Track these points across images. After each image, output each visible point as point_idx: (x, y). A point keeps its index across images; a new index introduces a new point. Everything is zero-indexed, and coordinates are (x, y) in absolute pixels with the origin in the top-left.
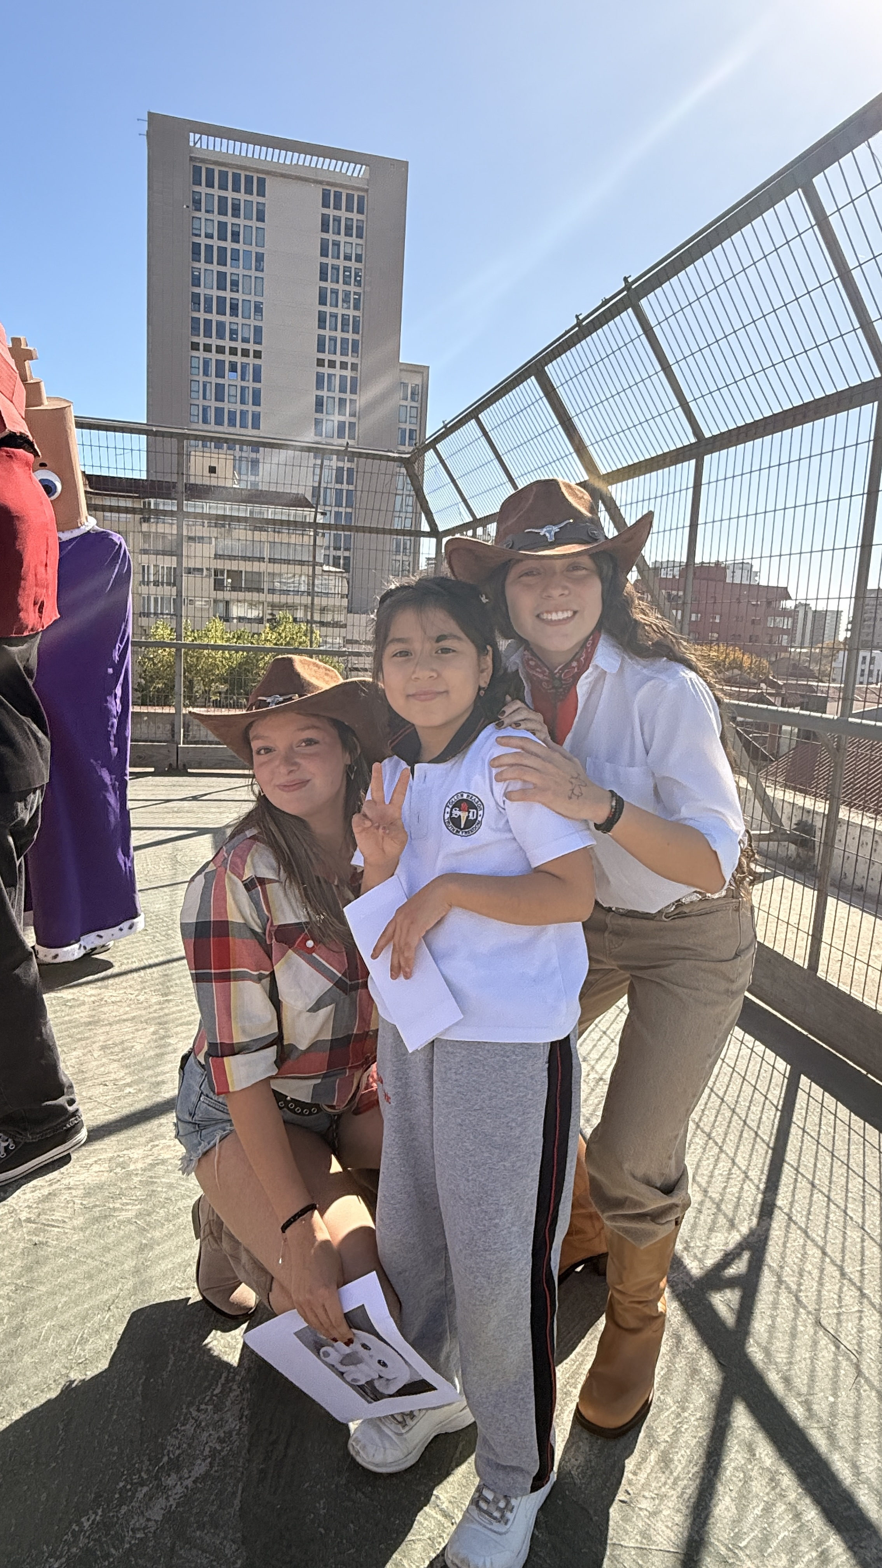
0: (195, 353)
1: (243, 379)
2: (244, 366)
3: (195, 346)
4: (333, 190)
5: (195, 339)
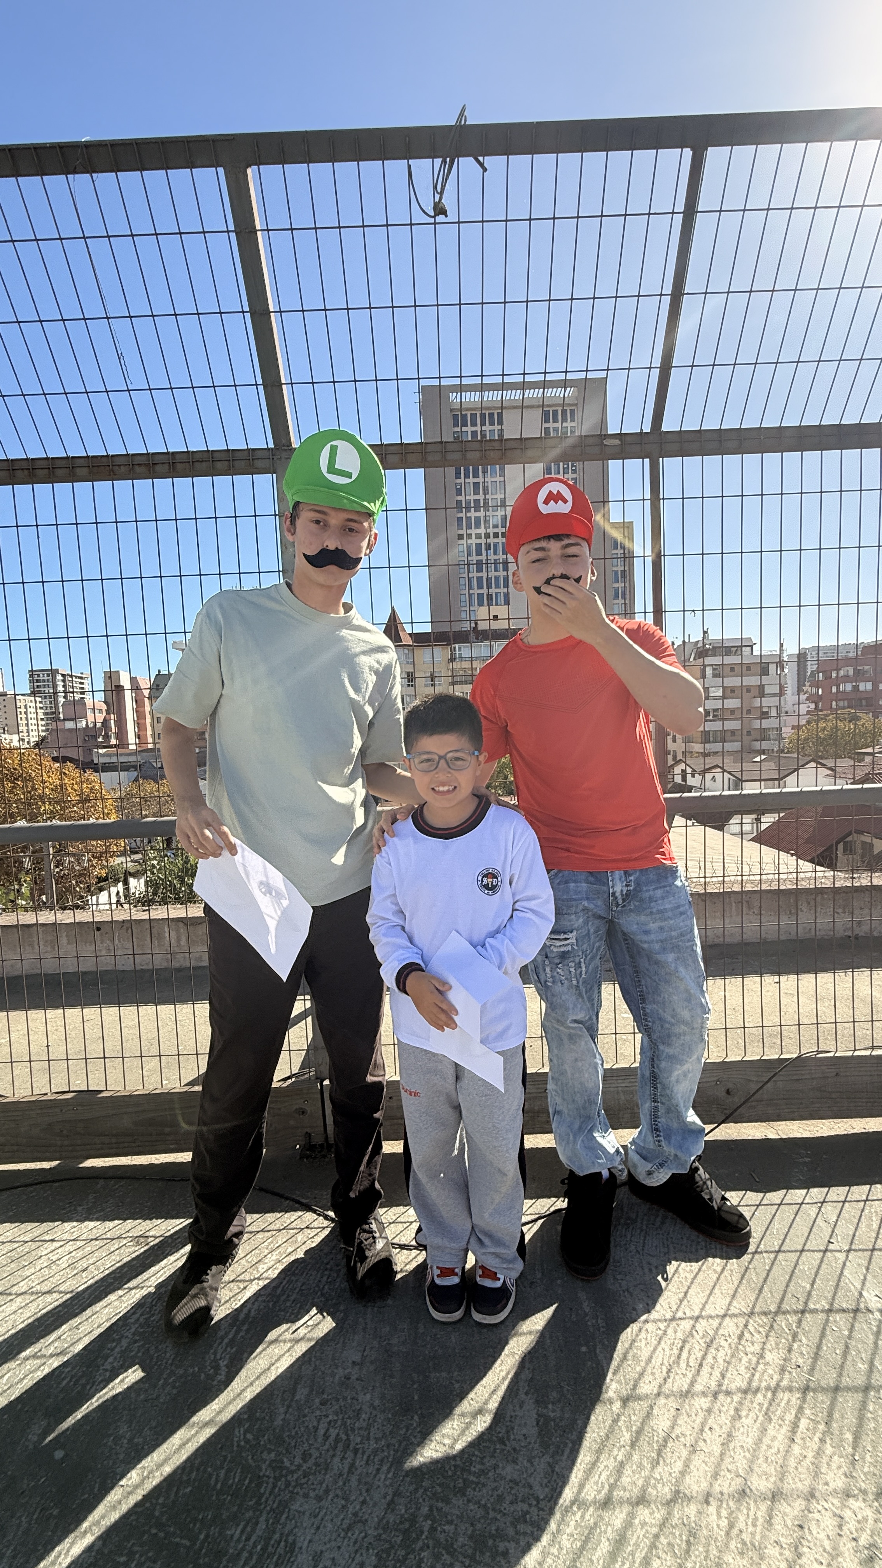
0: (461, 542)
1: (495, 553)
2: (496, 545)
3: (460, 537)
4: (551, 409)
5: (461, 532)
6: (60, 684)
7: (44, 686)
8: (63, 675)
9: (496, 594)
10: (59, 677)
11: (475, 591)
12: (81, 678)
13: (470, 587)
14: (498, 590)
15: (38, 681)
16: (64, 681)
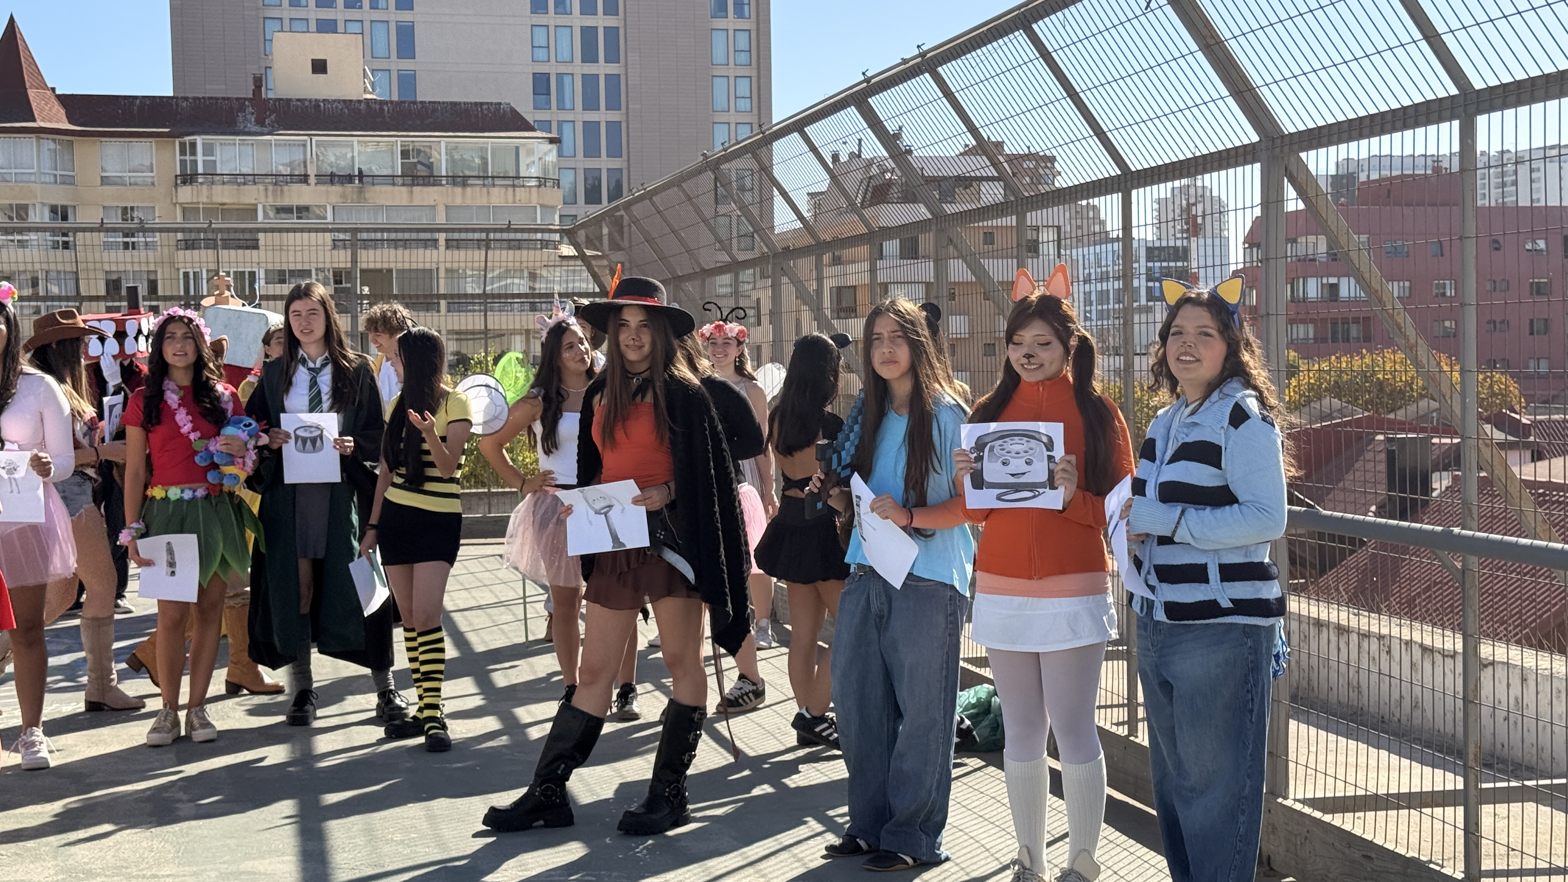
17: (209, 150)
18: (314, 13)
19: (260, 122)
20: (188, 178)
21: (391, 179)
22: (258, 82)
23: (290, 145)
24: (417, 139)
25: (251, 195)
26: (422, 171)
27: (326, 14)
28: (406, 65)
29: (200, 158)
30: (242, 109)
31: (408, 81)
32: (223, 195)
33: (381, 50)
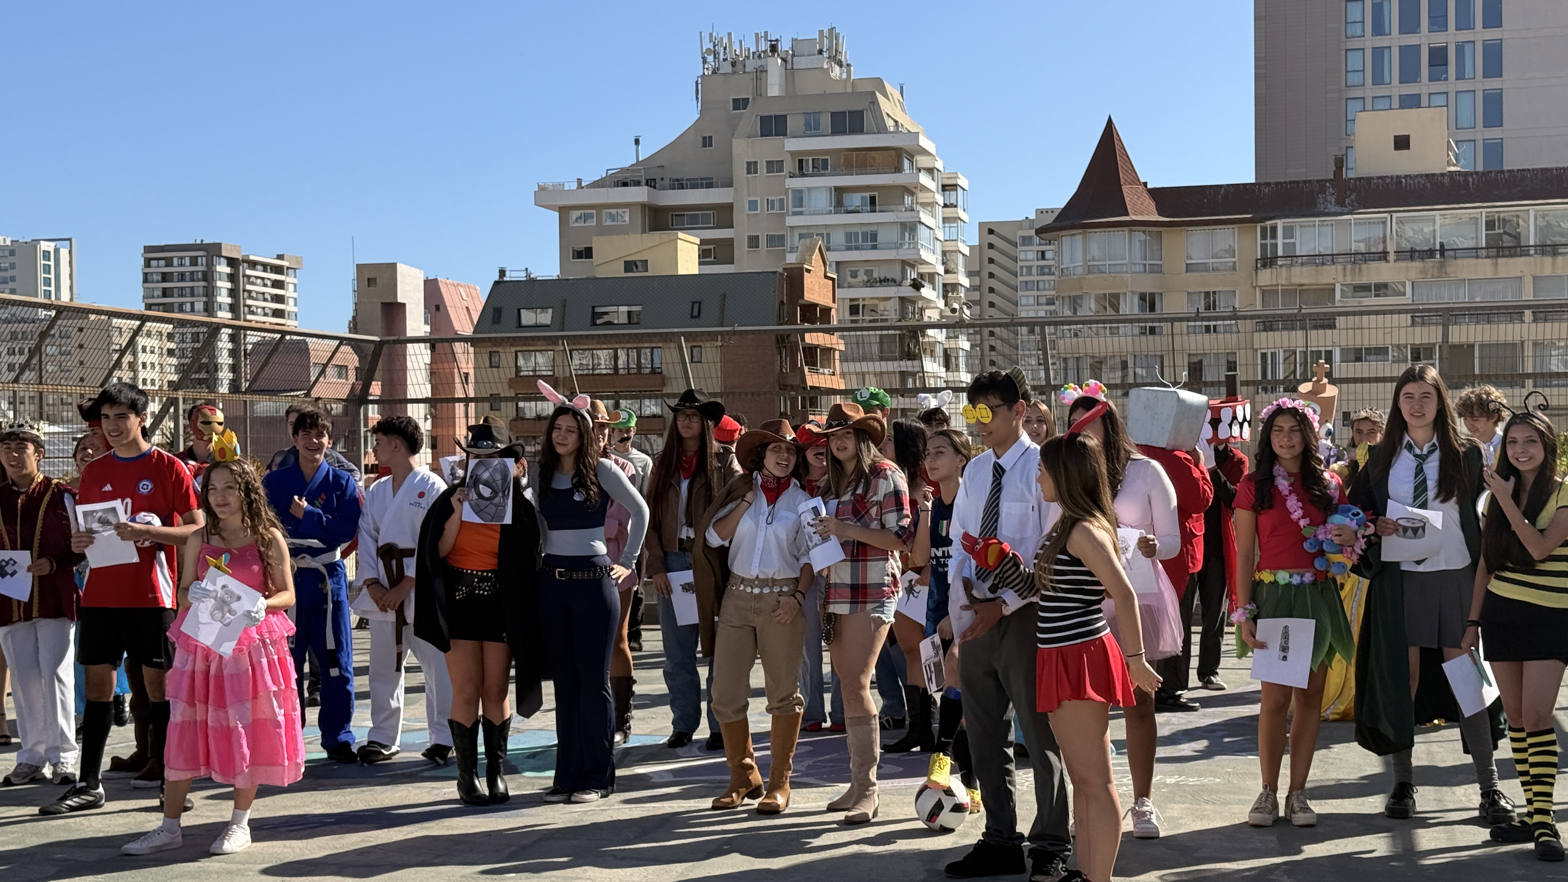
6: (224, 285)
7: (182, 292)
8: (232, 262)
9: (1460, 48)
10: (223, 268)
11: (1396, 40)
12: (278, 270)
13: (1379, 29)
14: (1465, 36)
15: (165, 277)
16: (232, 278)
17: (1289, 232)
18: (1397, 89)
19: (1340, 202)
20: (1268, 261)
21: (1474, 252)
22: (1340, 163)
23: (1369, 222)
24: (1504, 209)
25: (1330, 275)
26: (1507, 241)
27: (1409, 89)
28: (1494, 133)
29: (1280, 241)
30: (1323, 189)
31: (1494, 150)
32: (1302, 276)
33: (1465, 121)
